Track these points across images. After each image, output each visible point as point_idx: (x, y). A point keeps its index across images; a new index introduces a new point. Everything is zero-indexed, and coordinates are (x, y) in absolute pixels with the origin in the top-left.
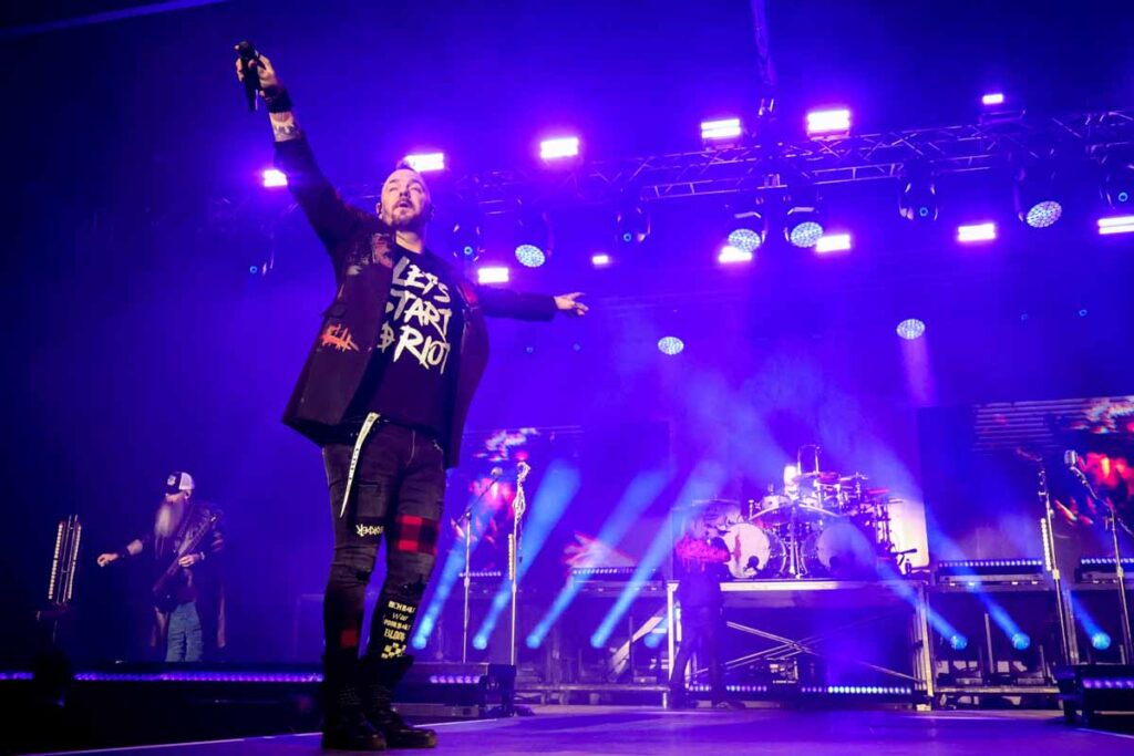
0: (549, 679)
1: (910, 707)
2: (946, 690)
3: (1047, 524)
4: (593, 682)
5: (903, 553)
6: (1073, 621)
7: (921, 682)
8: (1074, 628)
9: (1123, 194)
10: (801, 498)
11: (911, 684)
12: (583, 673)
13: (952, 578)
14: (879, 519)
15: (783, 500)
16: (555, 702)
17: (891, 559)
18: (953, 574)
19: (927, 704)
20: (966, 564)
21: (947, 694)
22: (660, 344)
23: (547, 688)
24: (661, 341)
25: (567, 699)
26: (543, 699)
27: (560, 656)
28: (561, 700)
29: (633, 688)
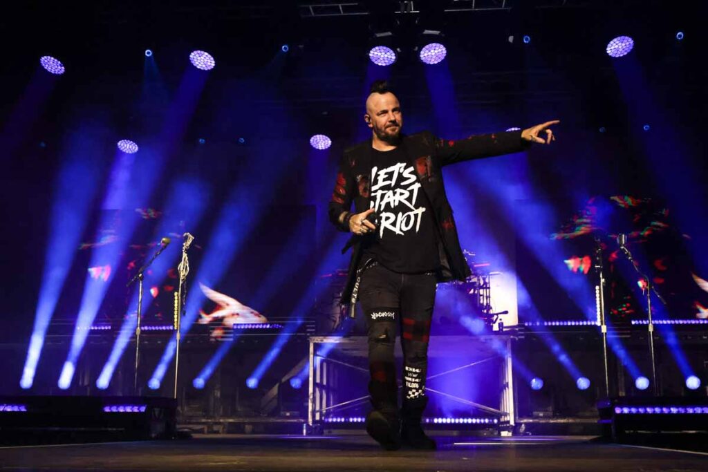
0: (211, 414)
1: (496, 433)
2: (525, 421)
3: (600, 289)
4: (247, 416)
5: (497, 314)
6: (622, 368)
7: (506, 414)
8: (623, 373)
9: (679, 34)
11: (499, 416)
12: (239, 409)
14: (482, 287)
16: (217, 432)
17: (489, 319)
19: (509, 431)
21: (526, 424)
22: (311, 140)
23: (210, 421)
24: (312, 138)
25: (225, 430)
26: (206, 430)
27: (221, 395)
28: (221, 431)
29: (279, 421)
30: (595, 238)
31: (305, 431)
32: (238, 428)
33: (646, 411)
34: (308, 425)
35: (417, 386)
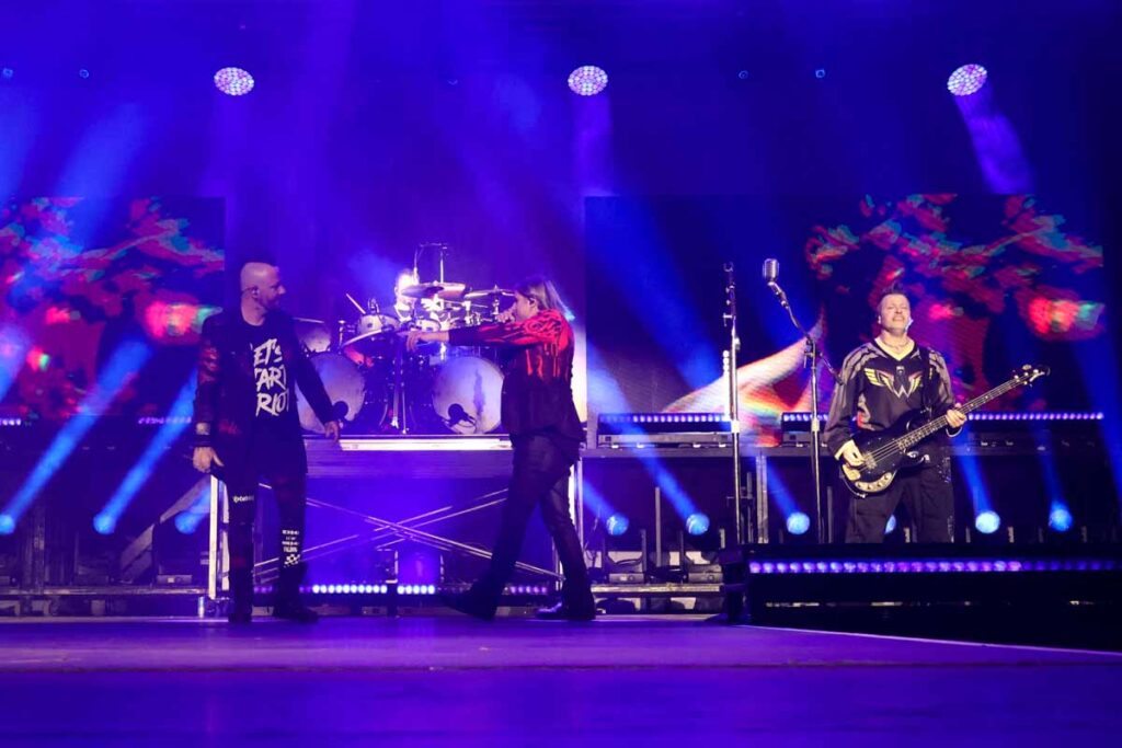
0: (29, 581)
3: (730, 358)
4: (95, 585)
6: (765, 497)
8: (766, 506)
10: (414, 320)
11: (549, 582)
12: (81, 571)
13: (615, 438)
15: (389, 320)
16: (40, 614)
18: (618, 432)
20: (636, 419)
22: (217, 78)
23: (25, 592)
24: (219, 74)
25: (55, 609)
26: (17, 610)
27: (46, 546)
28: (46, 611)
29: (156, 591)
30: (725, 265)
31: (201, 610)
32: (78, 605)
33: (803, 569)
34: (207, 599)
35: (295, 550)
